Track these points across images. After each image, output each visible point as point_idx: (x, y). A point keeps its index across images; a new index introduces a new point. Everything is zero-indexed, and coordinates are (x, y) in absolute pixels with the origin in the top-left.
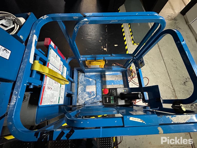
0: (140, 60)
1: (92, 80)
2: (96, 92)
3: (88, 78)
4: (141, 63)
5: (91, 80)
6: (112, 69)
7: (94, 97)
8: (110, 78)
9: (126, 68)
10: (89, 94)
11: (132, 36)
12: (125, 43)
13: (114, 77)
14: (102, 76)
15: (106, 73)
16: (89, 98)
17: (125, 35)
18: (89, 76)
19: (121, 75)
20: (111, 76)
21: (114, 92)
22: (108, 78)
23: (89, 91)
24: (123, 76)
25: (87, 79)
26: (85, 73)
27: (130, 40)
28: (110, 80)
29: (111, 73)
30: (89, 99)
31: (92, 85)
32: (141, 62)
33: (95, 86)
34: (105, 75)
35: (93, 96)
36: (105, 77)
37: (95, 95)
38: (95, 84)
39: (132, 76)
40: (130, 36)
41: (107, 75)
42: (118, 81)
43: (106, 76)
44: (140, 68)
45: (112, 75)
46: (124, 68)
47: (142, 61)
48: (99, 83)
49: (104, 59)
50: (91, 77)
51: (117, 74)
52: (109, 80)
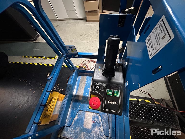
0: (68, 50)
1: (77, 115)
2: (95, 114)
3: (74, 121)
4: (72, 50)
5: (78, 117)
6: (71, 85)
7: (100, 117)
8: (81, 90)
9: (75, 69)
10: (95, 124)
11: (46, 58)
12: (50, 66)
13: (82, 86)
14: (76, 99)
15: (74, 93)
16: (100, 127)
17: (42, 64)
18: (71, 120)
19: (81, 77)
20: (79, 89)
21: (99, 86)
22: (81, 93)
23: (91, 124)
24: (83, 75)
25: (74, 124)
26: (65, 126)
27: (49, 60)
28: (84, 90)
29: (76, 87)
30: (102, 127)
31: (84, 117)
32: (70, 50)
33: (87, 113)
34: (76, 96)
35: (99, 119)
36: (78, 96)
37: (98, 115)
38: (84, 112)
39: (85, 68)
40: (45, 60)
41: (76, 93)
42: (86, 82)
43: (78, 94)
44: (78, 53)
45: (79, 87)
46: (74, 71)
47: (69, 48)
48: (84, 106)
49: (50, 92)
50: (73, 117)
51: (79, 81)
52: (83, 92)
